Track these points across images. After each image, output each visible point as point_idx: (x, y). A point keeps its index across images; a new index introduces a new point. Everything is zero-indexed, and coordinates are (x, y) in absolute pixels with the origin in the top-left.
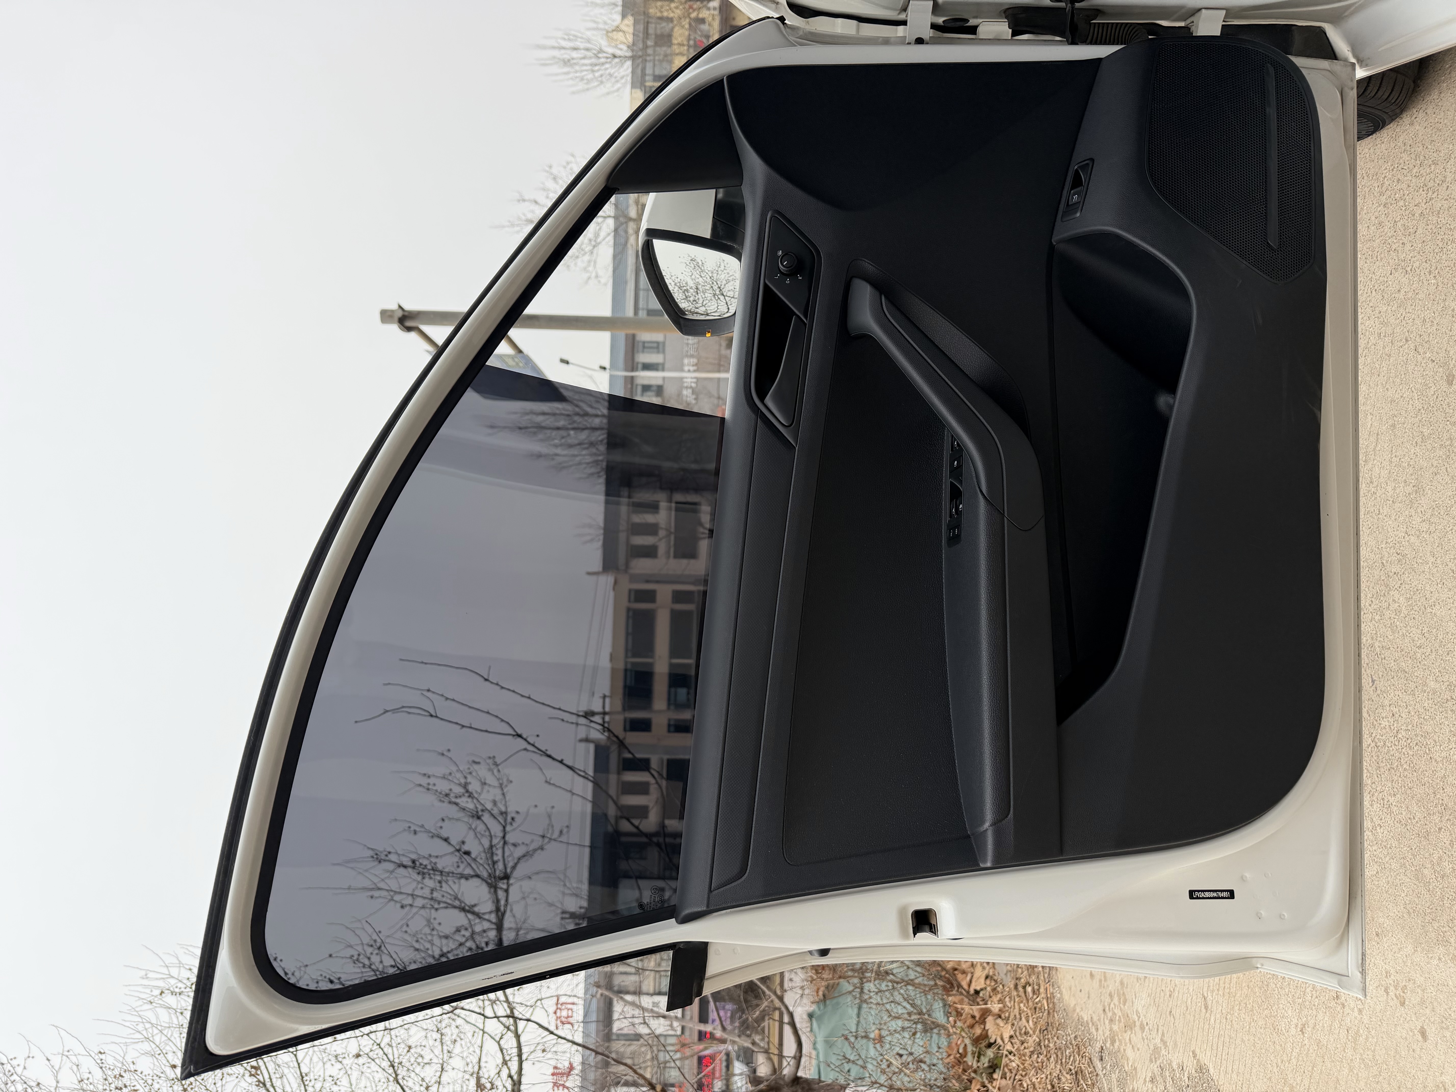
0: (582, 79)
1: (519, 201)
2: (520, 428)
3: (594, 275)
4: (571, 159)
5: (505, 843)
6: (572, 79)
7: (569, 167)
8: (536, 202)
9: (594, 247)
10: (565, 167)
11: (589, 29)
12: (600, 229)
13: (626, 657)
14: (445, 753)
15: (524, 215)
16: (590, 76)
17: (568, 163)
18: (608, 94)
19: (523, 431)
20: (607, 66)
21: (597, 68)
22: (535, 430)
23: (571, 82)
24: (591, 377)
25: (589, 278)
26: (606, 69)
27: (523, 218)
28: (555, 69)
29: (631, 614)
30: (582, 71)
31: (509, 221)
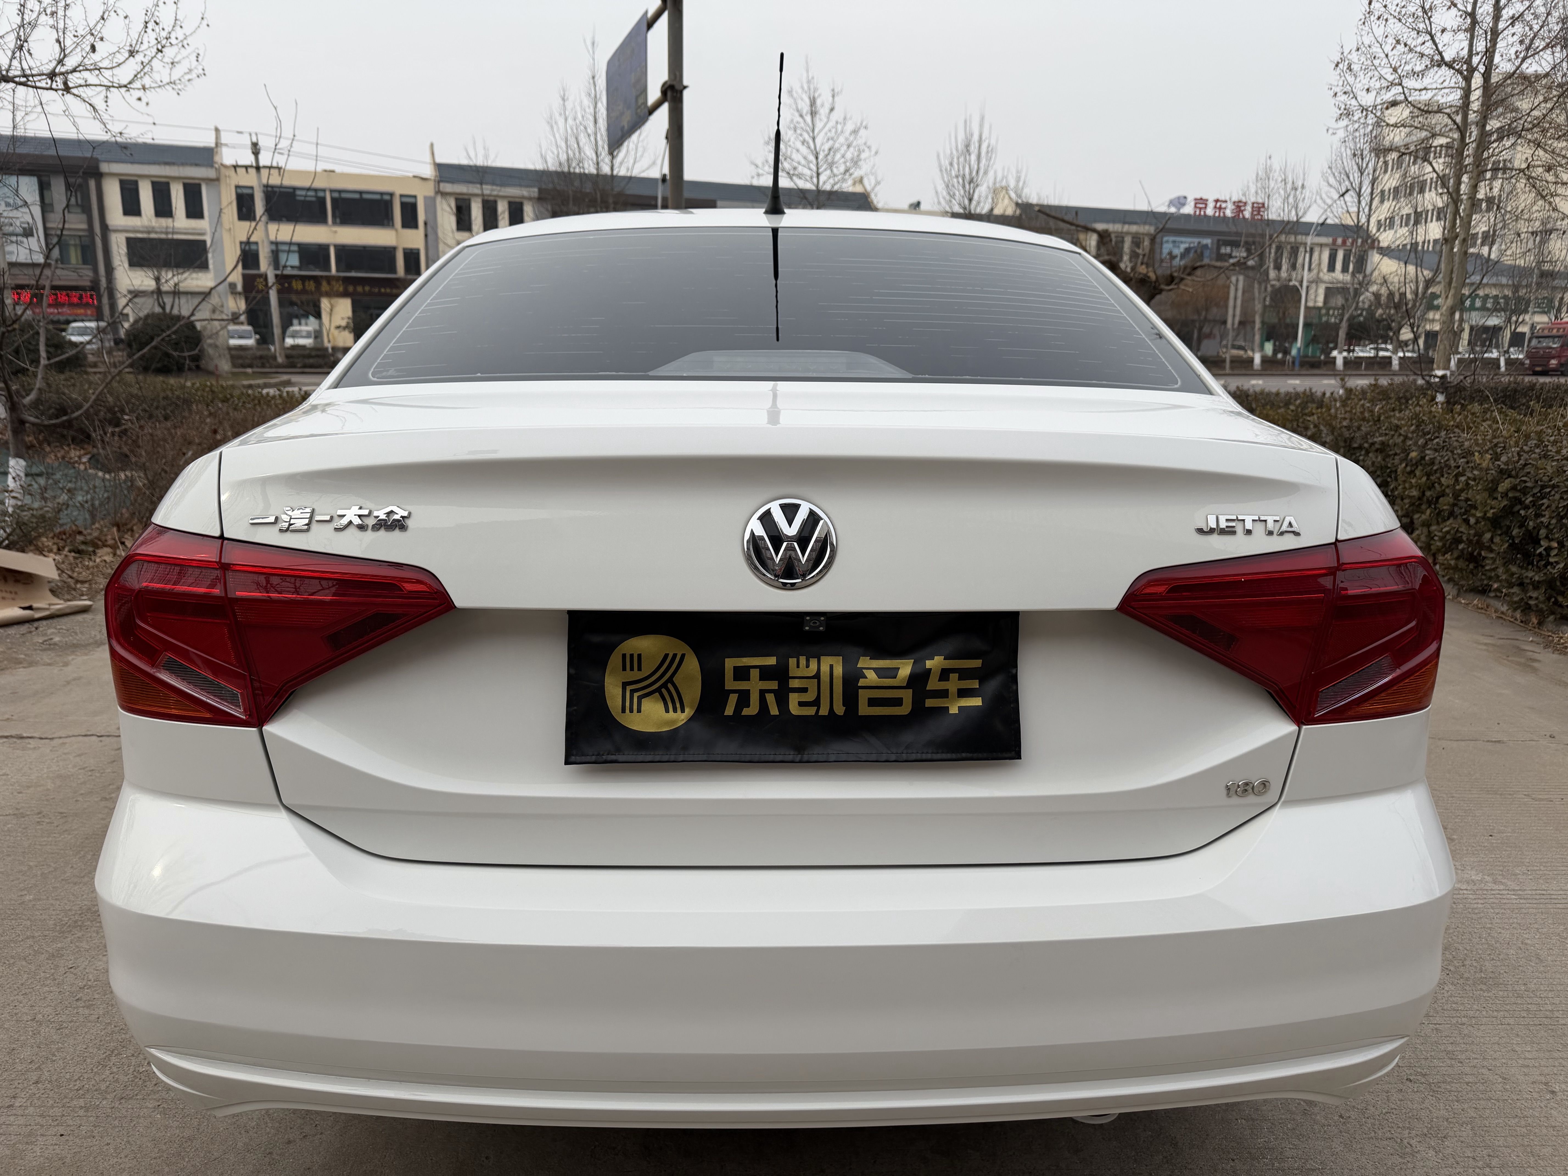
0: (951, 164)
1: (833, 90)
2: (593, 77)
3: (761, 172)
4: (874, 150)
5: (108, 88)
6: (952, 153)
7: (866, 149)
8: (832, 110)
9: (788, 173)
10: (865, 144)
11: (995, 172)
12: (806, 180)
13: (332, 191)
14: (205, 22)
15: (820, 95)
16: (953, 174)
17: (869, 147)
18: (937, 192)
19: (591, 81)
20: (962, 192)
21: (961, 180)
22: (593, 95)
23: (948, 152)
24: (654, 163)
25: (757, 166)
26: (959, 191)
27: (816, 95)
28: (961, 136)
29: (387, 197)
30: (958, 164)
31: (813, 78)
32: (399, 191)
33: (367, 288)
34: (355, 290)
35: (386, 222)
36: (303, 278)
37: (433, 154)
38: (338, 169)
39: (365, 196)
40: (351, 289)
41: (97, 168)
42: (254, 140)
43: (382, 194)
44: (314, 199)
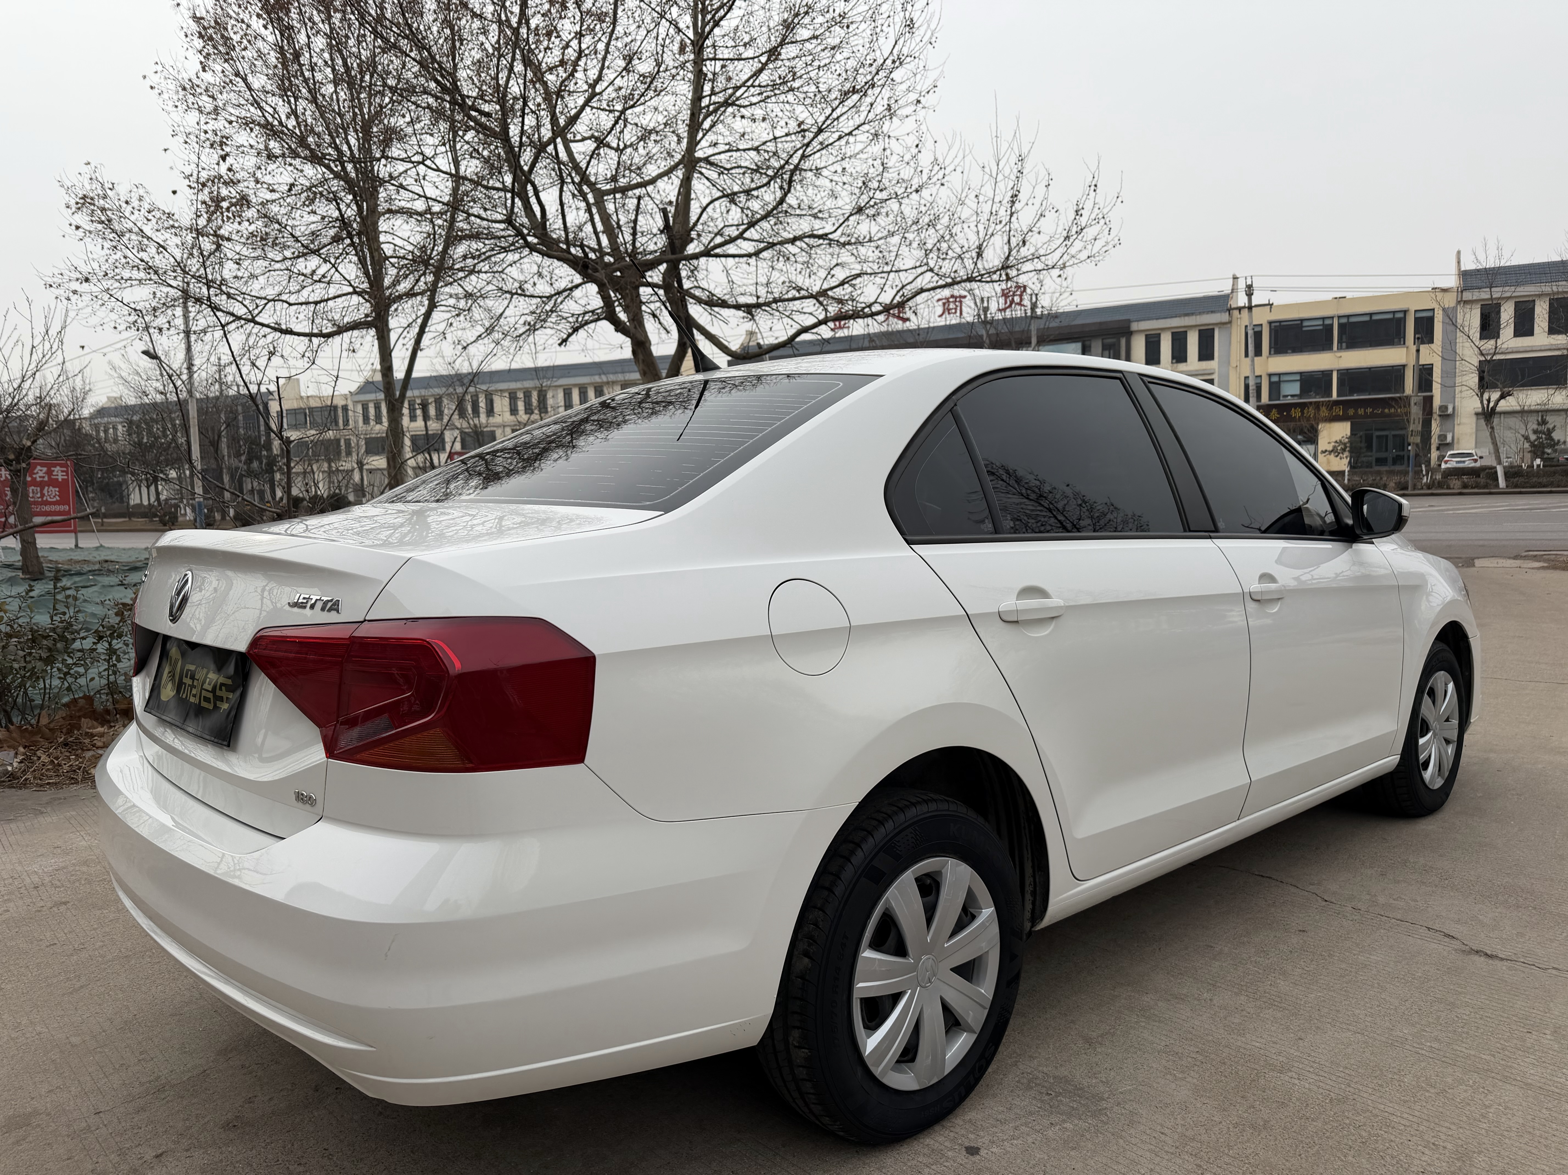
13: (1340, 317)
29: (1400, 315)
32: (1413, 306)
33: (1369, 410)
34: (1356, 413)
35: (1396, 340)
36: (1303, 406)
37: (1459, 262)
38: (1349, 295)
39: (1375, 317)
40: (1351, 412)
41: (1129, 327)
42: (1249, 283)
43: (1394, 312)
44: (1321, 327)
